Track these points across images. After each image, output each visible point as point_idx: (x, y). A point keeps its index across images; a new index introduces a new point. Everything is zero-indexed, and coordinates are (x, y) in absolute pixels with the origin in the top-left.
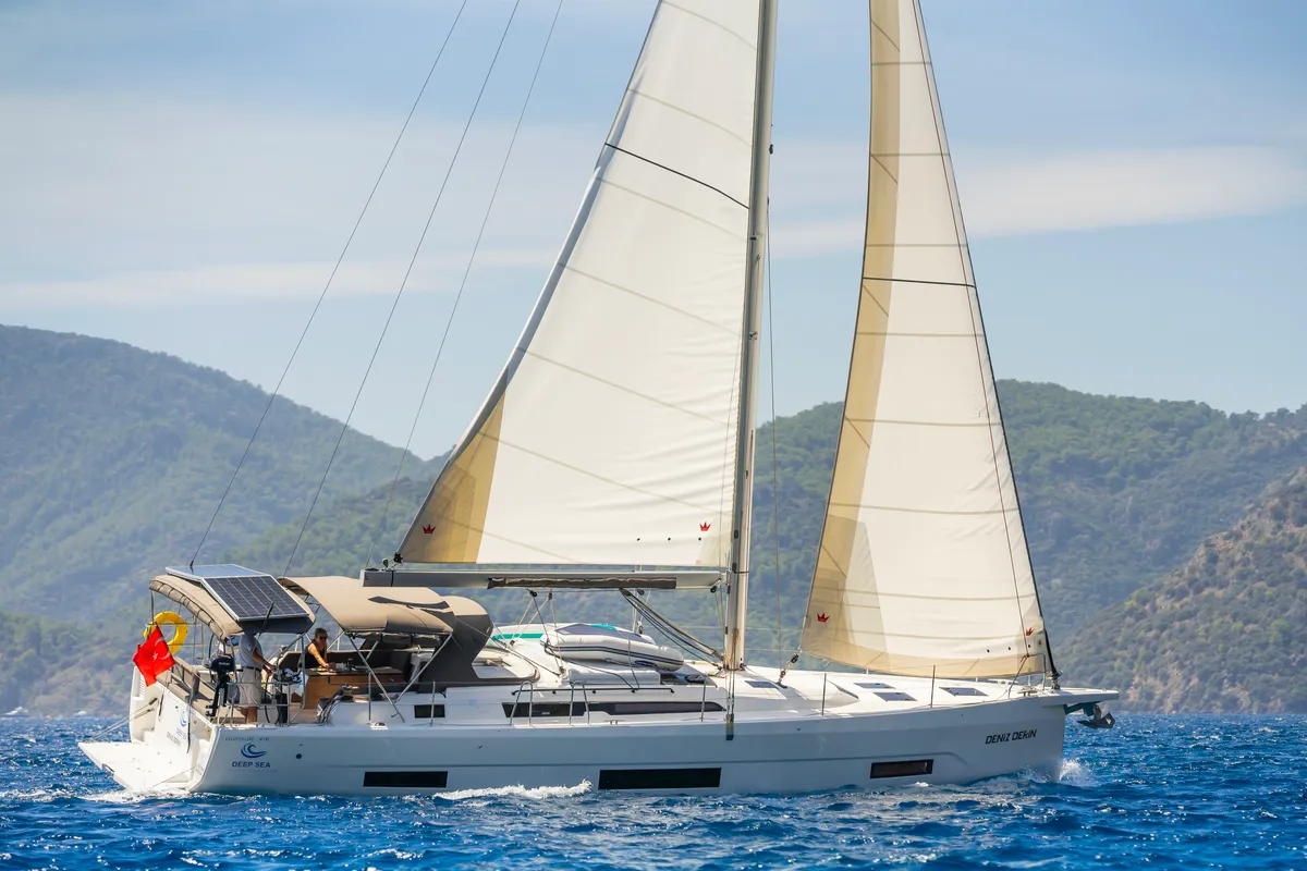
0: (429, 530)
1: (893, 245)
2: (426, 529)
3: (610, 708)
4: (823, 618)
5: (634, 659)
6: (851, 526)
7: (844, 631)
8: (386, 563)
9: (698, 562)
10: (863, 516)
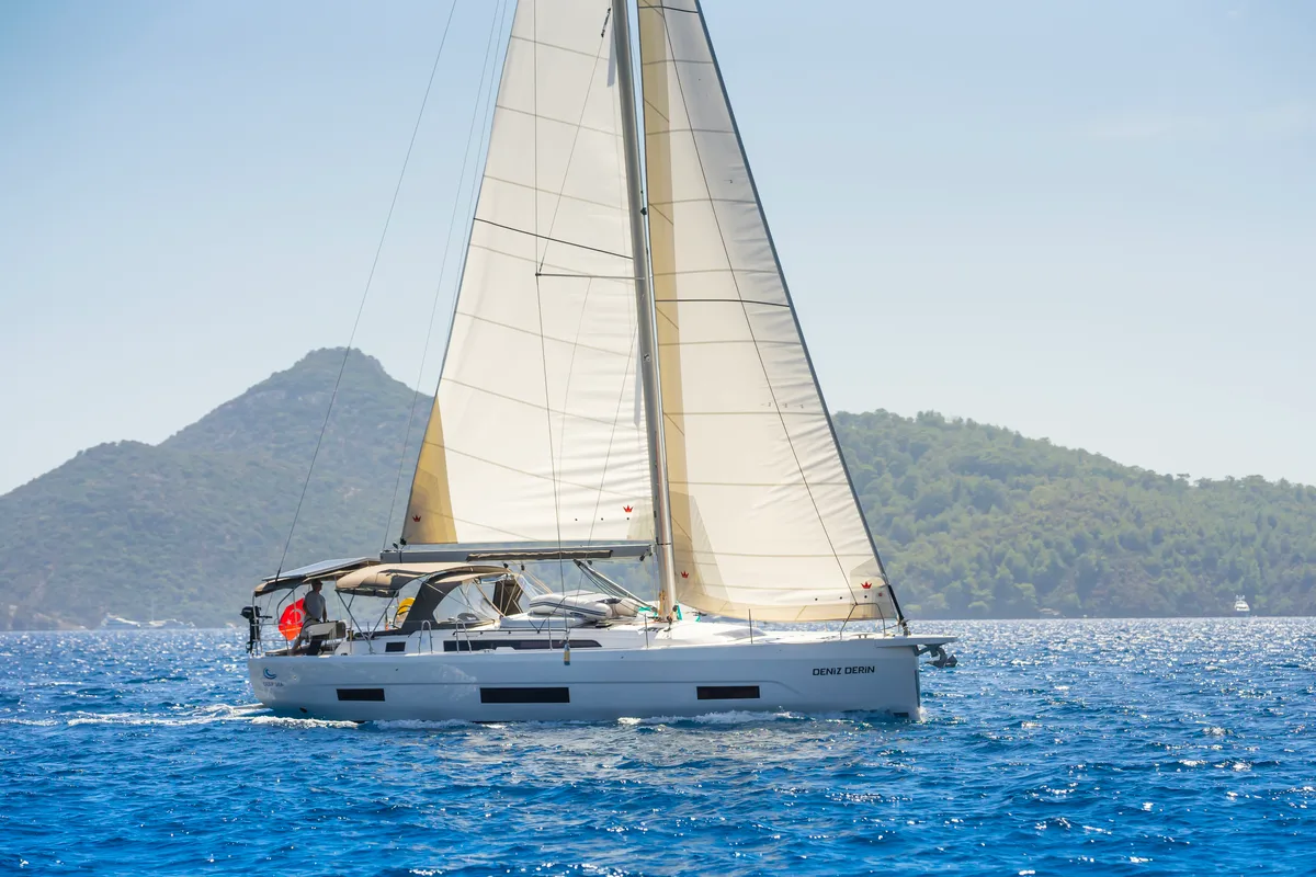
0: (417, 519)
1: (675, 273)
2: (414, 518)
3: (517, 645)
4: (685, 575)
5: (568, 611)
6: (685, 498)
7: (699, 584)
8: (395, 546)
9: (628, 537)
10: (692, 491)
